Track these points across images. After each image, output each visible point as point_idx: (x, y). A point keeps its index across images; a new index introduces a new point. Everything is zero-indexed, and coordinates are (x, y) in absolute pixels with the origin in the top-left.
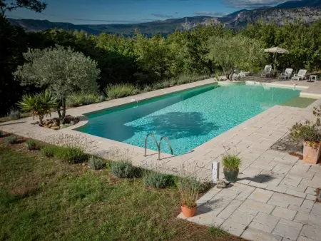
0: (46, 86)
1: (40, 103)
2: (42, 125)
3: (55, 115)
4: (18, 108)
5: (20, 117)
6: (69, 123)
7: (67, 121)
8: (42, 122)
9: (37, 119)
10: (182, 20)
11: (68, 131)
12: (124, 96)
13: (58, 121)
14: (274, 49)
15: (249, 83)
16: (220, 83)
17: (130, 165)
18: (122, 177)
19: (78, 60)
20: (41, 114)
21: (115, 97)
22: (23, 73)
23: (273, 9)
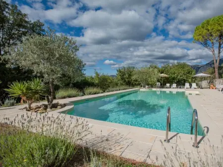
2: (30, 110)
6: (56, 107)
7: (55, 106)
8: (30, 107)
14: (163, 75)
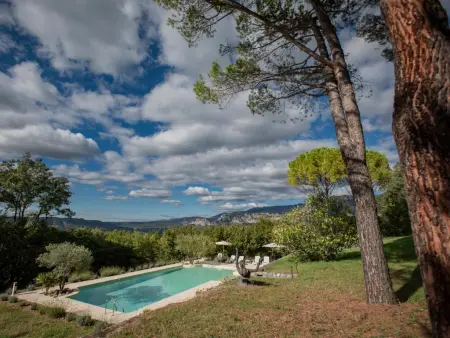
0: (53, 268)
1: (48, 278)
2: (46, 294)
3: (57, 288)
4: (33, 283)
5: (34, 289)
7: (65, 291)
8: (47, 292)
9: (45, 290)
10: (182, 220)
11: (62, 298)
12: (112, 275)
13: (58, 292)
15: (205, 266)
16: (185, 266)
17: (90, 317)
18: (82, 325)
19: (81, 250)
20: (48, 286)
21: (106, 275)
22: (42, 259)
23: (244, 212)
